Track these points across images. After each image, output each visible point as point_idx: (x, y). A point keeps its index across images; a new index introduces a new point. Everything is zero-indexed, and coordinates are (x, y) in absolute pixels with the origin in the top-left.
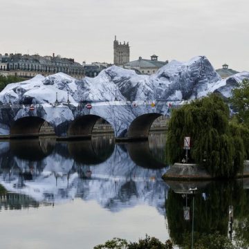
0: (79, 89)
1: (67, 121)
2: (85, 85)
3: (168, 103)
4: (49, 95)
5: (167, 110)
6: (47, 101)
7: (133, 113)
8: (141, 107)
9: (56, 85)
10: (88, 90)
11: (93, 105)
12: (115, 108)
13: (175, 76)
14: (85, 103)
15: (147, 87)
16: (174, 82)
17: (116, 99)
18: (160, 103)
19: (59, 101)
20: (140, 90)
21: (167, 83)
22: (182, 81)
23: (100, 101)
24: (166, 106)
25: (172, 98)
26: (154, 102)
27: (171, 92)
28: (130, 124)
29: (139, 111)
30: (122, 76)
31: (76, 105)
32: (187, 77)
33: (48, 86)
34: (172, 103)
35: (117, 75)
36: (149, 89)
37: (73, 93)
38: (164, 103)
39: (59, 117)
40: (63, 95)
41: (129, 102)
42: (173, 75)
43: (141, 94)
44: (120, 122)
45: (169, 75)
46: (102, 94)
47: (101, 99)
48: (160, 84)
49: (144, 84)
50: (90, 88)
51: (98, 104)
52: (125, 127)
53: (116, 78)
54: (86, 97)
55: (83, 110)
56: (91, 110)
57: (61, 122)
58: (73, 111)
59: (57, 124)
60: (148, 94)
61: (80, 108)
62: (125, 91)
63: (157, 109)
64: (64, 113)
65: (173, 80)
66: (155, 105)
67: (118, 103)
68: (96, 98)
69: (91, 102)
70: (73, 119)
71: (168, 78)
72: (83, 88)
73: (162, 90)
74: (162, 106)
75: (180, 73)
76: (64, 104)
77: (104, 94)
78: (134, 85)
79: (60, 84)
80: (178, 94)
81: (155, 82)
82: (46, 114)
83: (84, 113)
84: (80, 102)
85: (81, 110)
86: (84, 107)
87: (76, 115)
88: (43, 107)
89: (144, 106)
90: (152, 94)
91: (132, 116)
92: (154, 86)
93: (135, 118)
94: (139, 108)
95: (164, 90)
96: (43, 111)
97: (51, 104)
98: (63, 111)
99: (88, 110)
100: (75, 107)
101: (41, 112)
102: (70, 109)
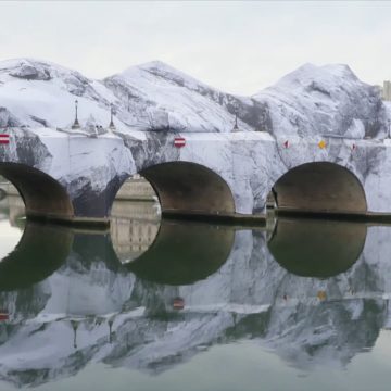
1: (117, 177)
2: (134, 92)
3: (349, 142)
5: (348, 156)
6: (44, 123)
7: (281, 159)
8: (298, 148)
9: (57, 82)
10: (151, 103)
13: (337, 91)
16: (344, 103)
17: (236, 127)
18: (332, 142)
19: (83, 124)
20: (275, 113)
22: (356, 101)
23: (204, 130)
24: (346, 147)
27: (346, 121)
29: (293, 156)
36: (296, 113)
38: (341, 142)
42: (333, 90)
43: (282, 121)
47: (205, 124)
48: (317, 104)
54: (165, 118)
55: (162, 148)
56: (182, 150)
60: (296, 122)
61: (153, 144)
63: (330, 154)
66: (326, 146)
70: (133, 171)
71: (327, 94)
73: (327, 117)
80: (360, 126)
81: (303, 100)
82: (48, 155)
83: (163, 156)
84: (148, 130)
85: (157, 150)
86: (163, 142)
87: (141, 162)
88: (37, 138)
89: (304, 145)
90: (306, 122)
91: (282, 164)
92: (304, 108)
93: (286, 171)
94: (294, 150)
95: (333, 117)
96: (41, 148)
97: (59, 130)
98: (116, 149)
99: (175, 149)
100: (140, 142)
101: (35, 150)
102: (126, 145)
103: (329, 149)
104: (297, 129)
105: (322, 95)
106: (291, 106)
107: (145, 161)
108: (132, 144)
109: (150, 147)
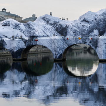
0: (27, 29)
1: (21, 49)
2: (31, 27)
3: (90, 38)
4: (7, 33)
5: (89, 42)
6: (6, 37)
7: (66, 43)
8: (72, 40)
9: (11, 26)
10: (34, 29)
11: (38, 38)
12: (55, 41)
13: (93, 21)
14: (33, 37)
15: (74, 28)
16: (93, 25)
17: (54, 35)
18: (84, 38)
19: (15, 36)
20: (69, 30)
21: (88, 25)
22: (98, 24)
23: (43, 36)
24: (89, 39)
25: (92, 34)
26: (80, 37)
27: (91, 30)
28: (64, 50)
29: (70, 42)
30: (54, 21)
31: (27, 39)
32: (101, 21)
33: (6, 27)
34: (92, 37)
35: (50, 20)
36: (76, 29)
37: (24, 31)
38: (87, 37)
39: (16, 46)
40: (17, 32)
41: (63, 37)
42: (91, 20)
43: (70, 32)
44: (58, 49)
45: (89, 20)
46: (44, 32)
47: (44, 35)
48: (83, 26)
49: (71, 26)
50: (35, 28)
51: (42, 38)
52: (61, 52)
53: (50, 22)
54: (34, 34)
55: (32, 42)
56: (37, 42)
57: (18, 49)
58: (25, 43)
59: (15, 50)
60: (75, 32)
61: (30, 41)
62: (59, 30)
64: (19, 44)
65: (91, 23)
66: (81, 39)
67: (57, 37)
68: (41, 34)
69: (37, 37)
70: (25, 47)
71: (88, 22)
72: (30, 28)
73: (85, 30)
74: (86, 39)
75: (95, 19)
76: (19, 38)
77: (46, 32)
78: (64, 27)
79: (14, 26)
80: (96, 32)
81: (79, 25)
82: (6, 44)
83: (32, 43)
84: (29, 37)
85: (31, 42)
86: (32, 40)
87: (27, 45)
88: (4, 40)
89: (74, 39)
90: (78, 32)
91: (66, 45)
92: (79, 27)
93: (68, 46)
94: (70, 40)
95: (86, 29)
96: (4, 43)
97: (9, 38)
98: (19, 42)
99: (35, 42)
100: (26, 40)
101: (3, 43)
102: (23, 41)
103: (82, 40)
104: (74, 34)
105: (86, 22)
106: (75, 27)
107: (28, 45)
108: (25, 41)
109: (29, 41)
